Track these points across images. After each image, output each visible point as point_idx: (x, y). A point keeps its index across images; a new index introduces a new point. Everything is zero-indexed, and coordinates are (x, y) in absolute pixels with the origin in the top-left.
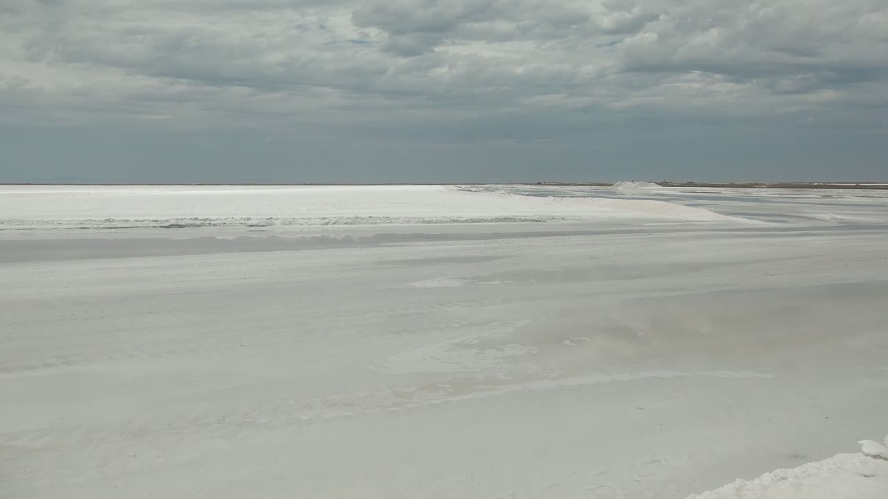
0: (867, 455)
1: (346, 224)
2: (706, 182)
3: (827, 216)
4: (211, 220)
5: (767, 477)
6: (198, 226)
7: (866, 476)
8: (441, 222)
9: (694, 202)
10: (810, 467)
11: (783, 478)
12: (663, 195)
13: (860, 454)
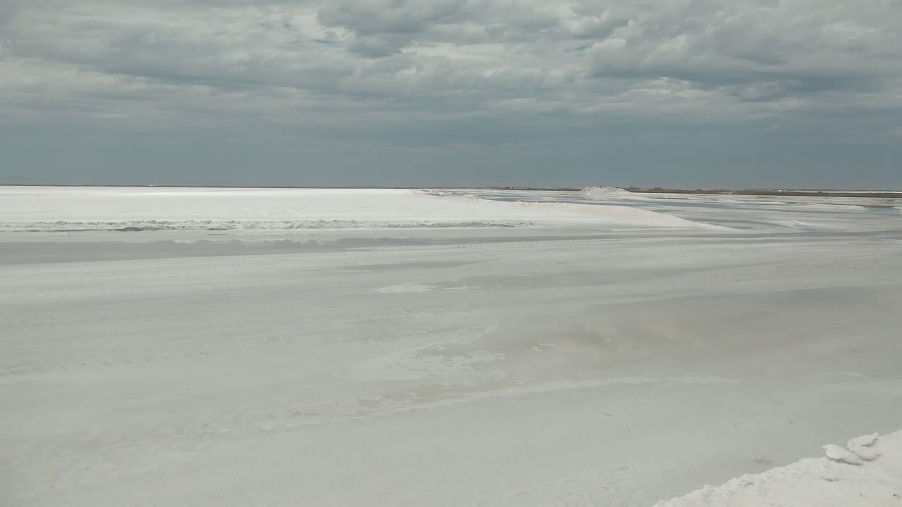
0: (831, 459)
1: (310, 227)
2: (673, 188)
3: (791, 223)
4: (169, 223)
5: (734, 483)
6: (156, 229)
7: (830, 480)
8: (409, 226)
9: (661, 208)
10: (776, 472)
11: (749, 484)
12: (631, 201)
13: (824, 458)
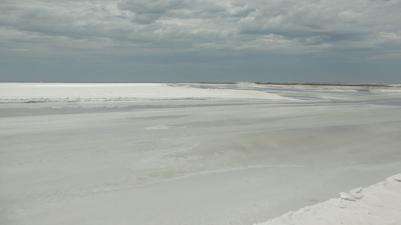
0: (343, 199)
1: (115, 101)
2: (276, 82)
3: (326, 97)
4: (49, 99)
5: (302, 210)
6: (43, 102)
7: (342, 208)
8: (160, 100)
9: (270, 91)
10: (319, 205)
11: (308, 210)
12: (258, 88)
13: (340, 198)
